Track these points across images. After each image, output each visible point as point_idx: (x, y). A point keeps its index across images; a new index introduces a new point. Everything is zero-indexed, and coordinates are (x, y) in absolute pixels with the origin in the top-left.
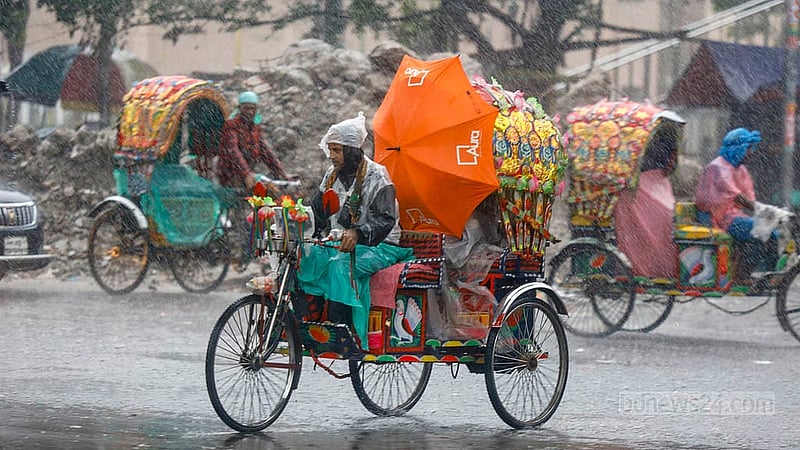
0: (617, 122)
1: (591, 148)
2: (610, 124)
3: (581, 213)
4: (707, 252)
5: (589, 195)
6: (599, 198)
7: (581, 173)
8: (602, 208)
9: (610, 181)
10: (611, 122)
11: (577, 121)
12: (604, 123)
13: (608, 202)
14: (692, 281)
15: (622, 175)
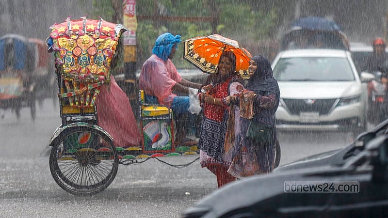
0: (90, 35)
1: (75, 56)
2: (86, 38)
3: (72, 104)
4: (163, 125)
5: (76, 90)
6: (85, 93)
7: (68, 75)
8: (88, 99)
9: (93, 79)
10: (86, 35)
11: (59, 37)
12: (81, 37)
13: (92, 96)
14: (154, 146)
15: (102, 74)
